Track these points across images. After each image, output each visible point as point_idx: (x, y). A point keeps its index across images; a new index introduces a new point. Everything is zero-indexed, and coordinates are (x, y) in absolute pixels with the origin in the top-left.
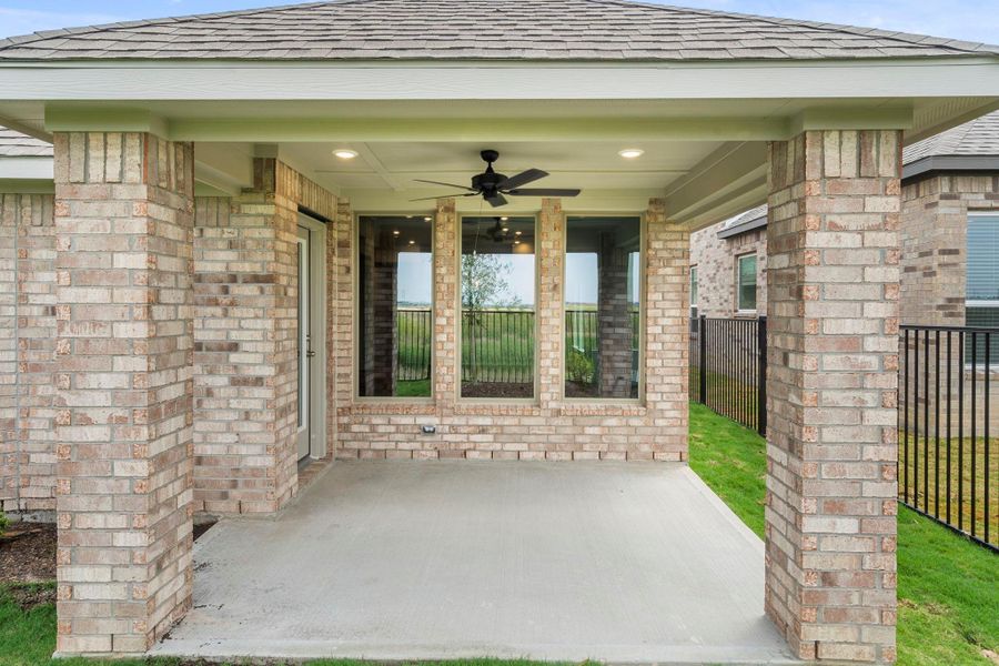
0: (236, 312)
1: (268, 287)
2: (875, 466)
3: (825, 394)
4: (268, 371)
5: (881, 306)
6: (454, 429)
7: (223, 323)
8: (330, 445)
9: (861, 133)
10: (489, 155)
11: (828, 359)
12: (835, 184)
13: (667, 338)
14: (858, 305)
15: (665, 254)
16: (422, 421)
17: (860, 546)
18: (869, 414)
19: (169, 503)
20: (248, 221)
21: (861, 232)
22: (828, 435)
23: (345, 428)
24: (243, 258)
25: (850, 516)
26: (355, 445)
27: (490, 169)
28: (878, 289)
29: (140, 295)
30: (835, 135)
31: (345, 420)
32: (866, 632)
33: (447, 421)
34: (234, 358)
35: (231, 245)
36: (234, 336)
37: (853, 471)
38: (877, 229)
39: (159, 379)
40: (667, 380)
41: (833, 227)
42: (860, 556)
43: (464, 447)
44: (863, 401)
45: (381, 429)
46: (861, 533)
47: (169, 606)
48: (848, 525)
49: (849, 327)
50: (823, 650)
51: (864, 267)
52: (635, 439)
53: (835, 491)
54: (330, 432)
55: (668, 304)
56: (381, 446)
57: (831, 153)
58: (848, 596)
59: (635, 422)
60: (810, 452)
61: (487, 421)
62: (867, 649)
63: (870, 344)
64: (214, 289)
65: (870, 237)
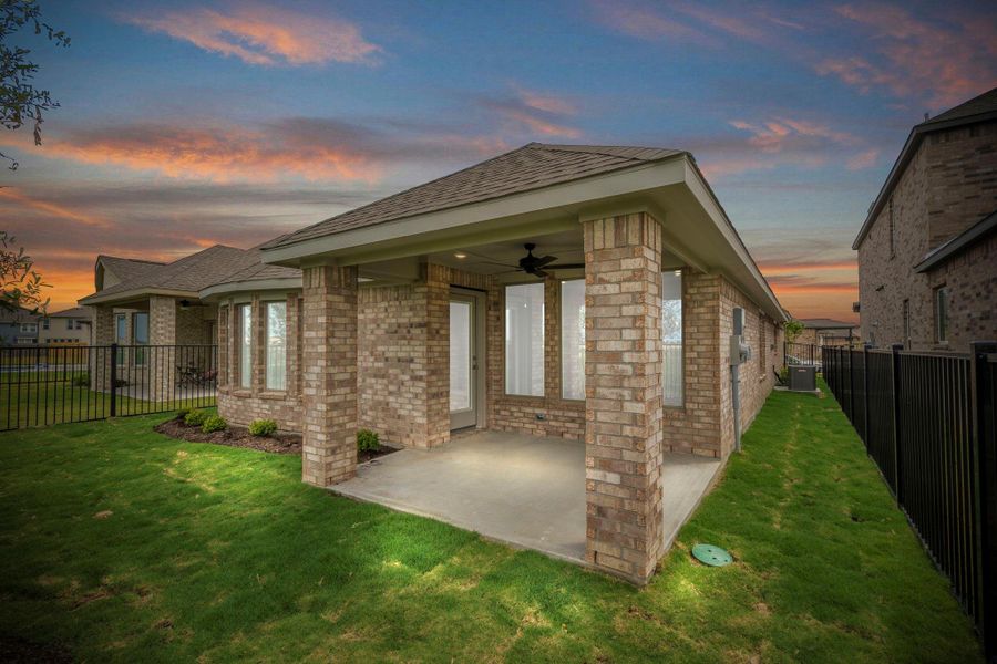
0: (412, 343)
1: (425, 330)
2: (630, 440)
3: (598, 390)
4: (424, 373)
5: (633, 332)
6: (556, 418)
7: (408, 348)
8: (487, 421)
9: (617, 218)
10: (530, 246)
11: (600, 367)
12: (602, 254)
13: (701, 361)
14: (618, 332)
15: (698, 297)
16: (538, 411)
17: (621, 493)
18: (627, 405)
19: (340, 425)
20: (417, 296)
21: (619, 283)
22: (600, 417)
23: (497, 412)
24: (415, 316)
25: (614, 472)
26: (502, 423)
27: (530, 254)
28: (630, 320)
29: (322, 334)
30: (601, 222)
31: (497, 407)
32: (626, 552)
33: (552, 412)
34: (412, 366)
35: (411, 309)
36: (412, 354)
37: (616, 442)
38: (629, 280)
39: (332, 370)
40: (702, 393)
41: (602, 281)
42: (622, 499)
43: (561, 430)
44: (621, 395)
45: (516, 415)
46: (622, 485)
47: (341, 471)
48: (613, 478)
49: (614, 346)
50: (599, 558)
51: (621, 306)
52: (678, 437)
53: (606, 454)
54: (488, 414)
55: (702, 336)
56: (515, 425)
57: (598, 234)
58: (613, 526)
59: (678, 424)
60: (590, 427)
61: (576, 415)
62: (626, 564)
63: (627, 357)
64: (405, 331)
65: (625, 286)
